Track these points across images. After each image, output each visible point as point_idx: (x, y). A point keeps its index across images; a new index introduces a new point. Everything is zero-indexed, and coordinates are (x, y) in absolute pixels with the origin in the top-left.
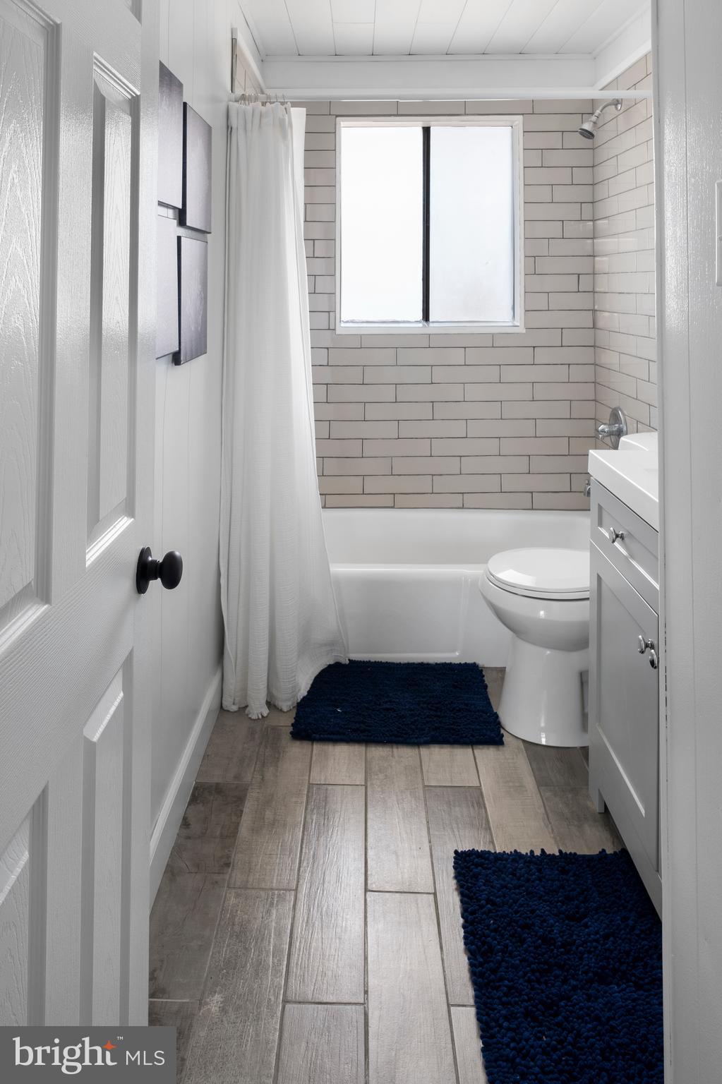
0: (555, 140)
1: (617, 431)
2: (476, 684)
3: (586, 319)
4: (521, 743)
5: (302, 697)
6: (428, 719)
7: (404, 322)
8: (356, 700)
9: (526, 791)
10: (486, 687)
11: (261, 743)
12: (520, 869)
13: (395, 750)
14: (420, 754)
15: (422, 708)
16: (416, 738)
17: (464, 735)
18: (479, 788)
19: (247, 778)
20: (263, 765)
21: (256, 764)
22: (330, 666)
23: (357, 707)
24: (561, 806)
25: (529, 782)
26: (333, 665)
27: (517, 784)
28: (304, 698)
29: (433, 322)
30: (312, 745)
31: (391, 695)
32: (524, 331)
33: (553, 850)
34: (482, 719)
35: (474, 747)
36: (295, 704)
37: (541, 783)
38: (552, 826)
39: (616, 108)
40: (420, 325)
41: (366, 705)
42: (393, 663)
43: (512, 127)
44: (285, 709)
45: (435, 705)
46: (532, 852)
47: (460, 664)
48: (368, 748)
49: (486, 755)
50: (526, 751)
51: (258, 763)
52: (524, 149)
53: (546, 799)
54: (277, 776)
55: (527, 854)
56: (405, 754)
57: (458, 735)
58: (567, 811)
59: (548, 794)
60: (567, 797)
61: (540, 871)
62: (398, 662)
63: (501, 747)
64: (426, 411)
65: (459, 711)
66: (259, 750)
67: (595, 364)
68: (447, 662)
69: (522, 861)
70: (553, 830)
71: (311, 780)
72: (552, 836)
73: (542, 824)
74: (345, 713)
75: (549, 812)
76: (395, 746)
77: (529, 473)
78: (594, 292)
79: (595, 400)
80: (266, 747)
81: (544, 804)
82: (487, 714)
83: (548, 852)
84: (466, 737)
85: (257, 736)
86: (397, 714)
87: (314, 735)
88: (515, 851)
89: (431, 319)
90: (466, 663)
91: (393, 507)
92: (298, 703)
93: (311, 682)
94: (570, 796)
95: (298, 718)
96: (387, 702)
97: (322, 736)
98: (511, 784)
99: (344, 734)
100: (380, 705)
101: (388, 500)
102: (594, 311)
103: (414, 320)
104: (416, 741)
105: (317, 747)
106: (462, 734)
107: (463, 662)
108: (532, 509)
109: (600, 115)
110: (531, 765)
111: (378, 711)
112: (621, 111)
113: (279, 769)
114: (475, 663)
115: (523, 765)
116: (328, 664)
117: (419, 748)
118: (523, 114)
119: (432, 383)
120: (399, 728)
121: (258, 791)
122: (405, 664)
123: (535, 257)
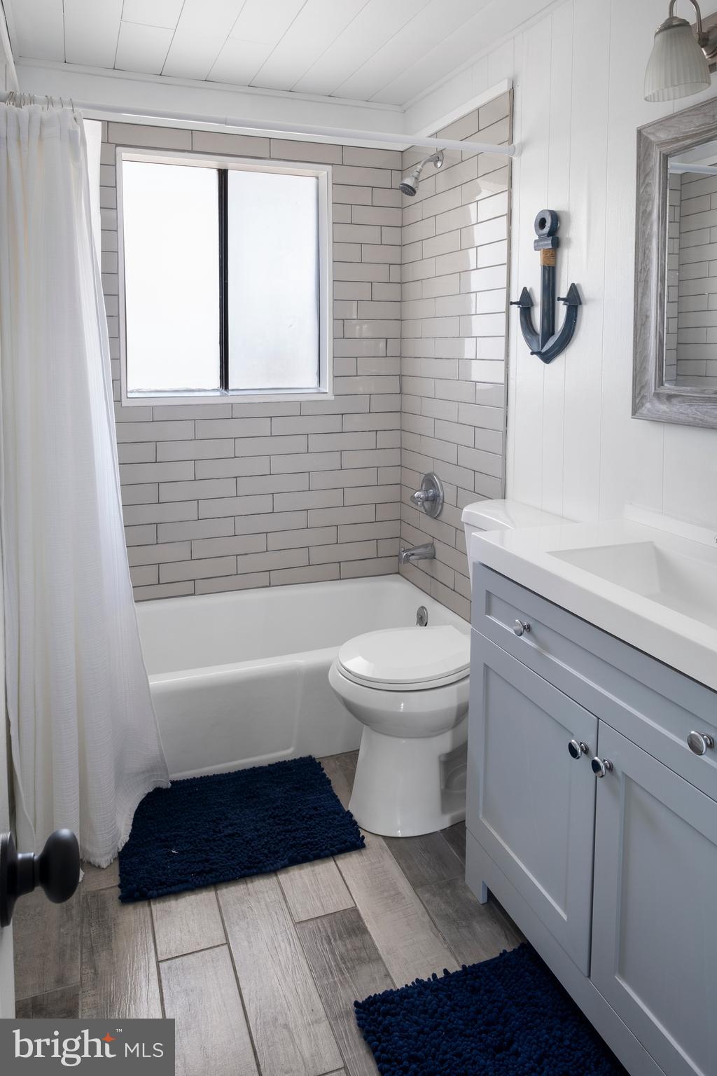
0: (364, 196)
1: (432, 496)
2: (319, 781)
3: (393, 385)
4: (382, 840)
5: (123, 845)
6: (279, 837)
7: (199, 391)
8: (191, 832)
9: (404, 898)
10: (329, 782)
11: (82, 921)
12: (430, 1003)
13: (250, 885)
14: (279, 883)
15: (269, 824)
16: (272, 865)
17: (324, 847)
18: (355, 910)
19: (75, 977)
20: (92, 951)
21: (82, 953)
22: (149, 795)
23: (195, 841)
24: (443, 907)
25: (404, 886)
26: (151, 793)
27: (393, 893)
28: (126, 844)
29: (233, 390)
30: (150, 905)
31: (229, 816)
32: (333, 398)
33: (454, 968)
34: (336, 822)
35: (336, 857)
36: (116, 855)
37: (416, 884)
38: (442, 935)
39: (436, 165)
40: (218, 394)
41: (204, 836)
42: (222, 775)
43: (317, 178)
44: (104, 865)
45: (283, 818)
46: (434, 976)
47: (295, 760)
48: (218, 892)
49: (350, 863)
50: (390, 847)
51: (84, 951)
52: (333, 203)
53: (427, 902)
54: (114, 964)
55: (429, 979)
56: (263, 887)
57: (317, 849)
58: (451, 911)
59: (427, 896)
60: (446, 894)
61: (449, 997)
62: (227, 772)
63: (363, 851)
64: (228, 488)
65: (310, 818)
66: (82, 931)
67: (401, 430)
68: (281, 761)
69: (428, 991)
70: (444, 939)
71: (159, 956)
72: (446, 946)
73: (432, 934)
74: (181, 853)
75: (434, 917)
76: (248, 881)
77: (337, 543)
78: (401, 357)
79: (401, 466)
80: (90, 925)
81: (427, 911)
82: (339, 814)
83: (451, 971)
84: (326, 849)
85: (74, 912)
86: (243, 840)
87: (151, 892)
88: (417, 980)
89: (231, 386)
90: (301, 758)
91: (194, 594)
92: (119, 853)
93: (131, 822)
94: (449, 891)
95: (124, 873)
96: (227, 826)
97: (160, 891)
98: (386, 894)
99: (187, 881)
100: (220, 832)
101: (188, 587)
102: (401, 376)
103: (210, 389)
104: (272, 868)
105: (158, 907)
106: (321, 847)
107: (297, 757)
108: (340, 579)
109: (421, 170)
110: (399, 864)
111: (219, 840)
112: (443, 168)
113: (115, 953)
114: (310, 756)
115: (390, 865)
116: (147, 792)
117: (276, 875)
118: (332, 164)
119: (235, 457)
120: (250, 857)
121: (93, 992)
122: (236, 773)
123: (343, 320)
